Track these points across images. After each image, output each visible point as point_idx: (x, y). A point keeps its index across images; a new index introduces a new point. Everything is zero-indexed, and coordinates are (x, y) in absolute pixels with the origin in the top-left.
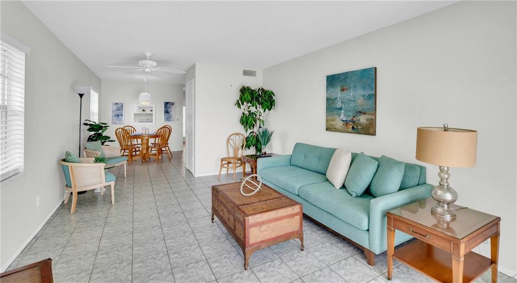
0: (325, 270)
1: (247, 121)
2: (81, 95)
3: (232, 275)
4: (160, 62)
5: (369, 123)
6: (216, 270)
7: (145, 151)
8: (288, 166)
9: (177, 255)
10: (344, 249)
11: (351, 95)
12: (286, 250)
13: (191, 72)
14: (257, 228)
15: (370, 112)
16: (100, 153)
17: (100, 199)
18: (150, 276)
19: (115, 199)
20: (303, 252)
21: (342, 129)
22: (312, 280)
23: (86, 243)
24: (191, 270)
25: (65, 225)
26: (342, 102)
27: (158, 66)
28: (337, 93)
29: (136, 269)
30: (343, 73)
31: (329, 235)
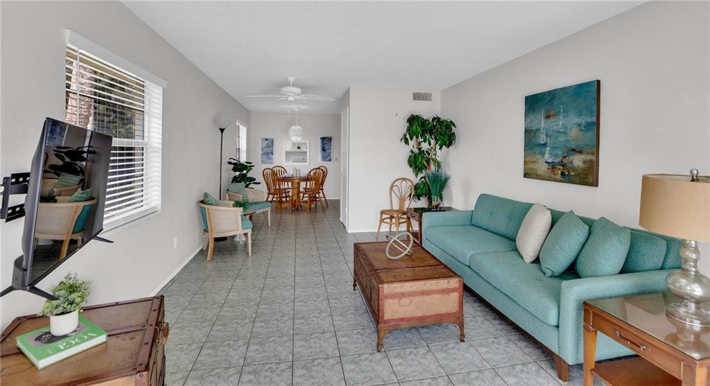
0: (486, 373)
1: (418, 161)
2: (222, 130)
3: (360, 355)
4: (305, 89)
5: (588, 168)
6: (343, 345)
7: (295, 198)
8: (468, 225)
9: (303, 321)
10: (527, 350)
11: (561, 123)
12: (440, 338)
13: (344, 100)
14: (395, 301)
15: (589, 151)
16: (241, 196)
17: (239, 248)
18: (268, 338)
19: (252, 250)
20: (463, 343)
21: (548, 175)
22: (463, 382)
23: (215, 293)
24: (314, 340)
25: (200, 272)
26: (547, 136)
27: (303, 93)
28: (541, 122)
29: (256, 328)
30: (549, 92)
31: (509, 328)
